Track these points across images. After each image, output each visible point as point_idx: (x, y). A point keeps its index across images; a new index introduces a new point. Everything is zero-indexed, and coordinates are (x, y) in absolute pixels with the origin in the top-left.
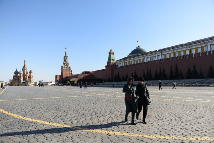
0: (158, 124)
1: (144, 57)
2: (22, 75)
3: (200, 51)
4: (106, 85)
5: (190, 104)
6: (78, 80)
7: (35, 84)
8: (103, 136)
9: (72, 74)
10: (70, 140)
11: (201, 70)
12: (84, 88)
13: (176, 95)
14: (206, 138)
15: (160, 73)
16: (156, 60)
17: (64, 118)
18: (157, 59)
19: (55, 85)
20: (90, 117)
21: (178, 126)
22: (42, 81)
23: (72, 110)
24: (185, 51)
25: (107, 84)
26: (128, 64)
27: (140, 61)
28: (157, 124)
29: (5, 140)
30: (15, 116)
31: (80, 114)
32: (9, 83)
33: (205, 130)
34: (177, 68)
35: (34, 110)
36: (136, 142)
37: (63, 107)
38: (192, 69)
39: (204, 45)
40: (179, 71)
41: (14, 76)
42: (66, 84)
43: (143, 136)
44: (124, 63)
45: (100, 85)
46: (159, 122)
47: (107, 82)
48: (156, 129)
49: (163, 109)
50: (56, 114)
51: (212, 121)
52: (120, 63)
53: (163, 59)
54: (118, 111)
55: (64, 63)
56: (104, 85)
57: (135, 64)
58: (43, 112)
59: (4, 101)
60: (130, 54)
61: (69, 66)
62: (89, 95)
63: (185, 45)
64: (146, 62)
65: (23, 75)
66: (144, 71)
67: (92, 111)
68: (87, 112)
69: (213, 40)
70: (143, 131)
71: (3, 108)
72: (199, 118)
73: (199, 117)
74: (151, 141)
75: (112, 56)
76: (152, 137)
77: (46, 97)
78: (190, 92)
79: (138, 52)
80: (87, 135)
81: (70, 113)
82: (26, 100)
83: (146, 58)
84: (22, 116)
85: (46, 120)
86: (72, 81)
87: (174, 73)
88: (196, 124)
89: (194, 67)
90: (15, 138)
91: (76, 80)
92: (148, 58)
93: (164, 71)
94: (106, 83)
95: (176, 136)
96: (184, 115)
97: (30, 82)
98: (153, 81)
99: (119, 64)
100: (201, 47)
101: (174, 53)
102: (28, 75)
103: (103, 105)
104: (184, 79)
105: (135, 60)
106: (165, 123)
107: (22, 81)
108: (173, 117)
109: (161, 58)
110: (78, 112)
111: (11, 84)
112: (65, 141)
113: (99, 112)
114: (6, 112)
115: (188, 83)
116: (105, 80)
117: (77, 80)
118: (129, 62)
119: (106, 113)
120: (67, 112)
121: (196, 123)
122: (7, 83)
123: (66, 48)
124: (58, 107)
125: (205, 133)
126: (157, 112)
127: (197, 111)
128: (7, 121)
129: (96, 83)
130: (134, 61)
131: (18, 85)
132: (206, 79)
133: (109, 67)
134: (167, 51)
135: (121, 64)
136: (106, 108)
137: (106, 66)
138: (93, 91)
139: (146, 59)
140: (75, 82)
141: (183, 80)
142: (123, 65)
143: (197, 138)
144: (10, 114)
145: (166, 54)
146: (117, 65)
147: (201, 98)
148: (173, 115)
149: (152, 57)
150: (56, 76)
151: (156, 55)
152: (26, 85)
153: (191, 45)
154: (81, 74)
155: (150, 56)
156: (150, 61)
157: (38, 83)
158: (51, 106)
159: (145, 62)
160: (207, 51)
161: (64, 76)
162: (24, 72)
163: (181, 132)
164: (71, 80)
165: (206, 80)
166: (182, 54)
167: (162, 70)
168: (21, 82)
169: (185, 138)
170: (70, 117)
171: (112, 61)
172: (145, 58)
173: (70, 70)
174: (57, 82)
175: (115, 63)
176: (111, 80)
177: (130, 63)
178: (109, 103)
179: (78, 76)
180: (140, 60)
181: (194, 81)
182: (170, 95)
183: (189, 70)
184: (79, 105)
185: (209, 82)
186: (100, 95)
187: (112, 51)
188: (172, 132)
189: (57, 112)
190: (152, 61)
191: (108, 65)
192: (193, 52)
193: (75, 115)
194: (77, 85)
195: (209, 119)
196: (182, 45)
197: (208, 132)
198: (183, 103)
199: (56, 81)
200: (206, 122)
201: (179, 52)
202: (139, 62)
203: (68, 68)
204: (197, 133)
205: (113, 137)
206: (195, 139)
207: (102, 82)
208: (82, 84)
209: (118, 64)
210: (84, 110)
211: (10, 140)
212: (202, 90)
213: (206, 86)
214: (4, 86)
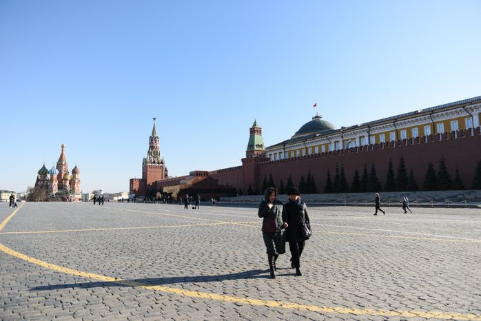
0: (344, 284)
1: (328, 139)
2: (55, 177)
3: (455, 127)
4: (242, 201)
5: (422, 245)
6: (181, 190)
7: (85, 198)
8: (225, 307)
9: (166, 175)
10: (159, 313)
11: (457, 171)
12: (193, 208)
13: (396, 227)
14: (436, 313)
15: (365, 176)
16: (356, 147)
17: (147, 270)
18: (358, 145)
19: (128, 200)
20: (201, 270)
21: (385, 290)
22: (101, 191)
23: (165, 254)
24: (421, 128)
25: (246, 199)
26: (293, 155)
27: (320, 149)
28: (341, 285)
29: (27, 312)
30: (44, 264)
31: (180, 264)
32: (26, 194)
33: (439, 298)
34: (402, 166)
35: (85, 253)
36: (292, 319)
37: (146, 248)
38: (437, 168)
39: (466, 114)
40: (408, 172)
41: (38, 180)
42: (154, 198)
43: (308, 308)
44: (283, 154)
45: (229, 201)
46: (346, 281)
47: (246, 195)
48: (337, 295)
49: (361, 255)
50: (129, 263)
51: (459, 280)
52: (275, 154)
53: (371, 145)
54: (262, 258)
55: (149, 152)
56: (238, 201)
57: (308, 156)
58: (102, 259)
59: (19, 235)
60: (298, 133)
61: (160, 159)
62: (202, 225)
63: (420, 113)
64: (334, 151)
65: (58, 178)
66: (328, 171)
67: (206, 257)
68: (196, 259)
69: (478, 105)
70: (310, 298)
71: (17, 249)
72: (433, 274)
73: (435, 272)
74: (322, 318)
75: (257, 136)
76: (325, 310)
77: (108, 227)
78: (428, 221)
79: (315, 128)
80: (193, 305)
81: (159, 261)
82: (66, 233)
83: (333, 141)
84: (58, 264)
85: (109, 274)
86: (166, 193)
87: (395, 177)
88: (423, 286)
89: (443, 163)
90: (46, 307)
91: (175, 190)
92: (338, 141)
93: (373, 171)
94: (243, 198)
95: (376, 308)
96: (403, 268)
97: (73, 193)
98: (349, 194)
99: (273, 156)
100: (458, 119)
101: (397, 132)
102: (69, 176)
103: (231, 246)
104: (418, 190)
105: (309, 145)
106: (357, 284)
107: (55, 190)
108: (377, 271)
109: (367, 143)
110: (178, 259)
111: (31, 197)
112: (146, 315)
113: (220, 260)
114: (25, 257)
115: (428, 199)
116: (240, 190)
117: (178, 190)
118: (295, 151)
119: (236, 261)
120: (153, 258)
121: (423, 284)
122: (22, 195)
123: (154, 119)
124: (134, 249)
125: (438, 305)
126: (345, 260)
127: (432, 261)
128: (29, 274)
129: (221, 198)
130: (307, 149)
131: (46, 200)
132: (468, 191)
133: (251, 161)
134: (381, 126)
135: (278, 155)
136: (238, 252)
137: (243, 160)
138: (212, 216)
139: (333, 144)
140: (174, 195)
141: (418, 193)
142: (282, 157)
143: (418, 313)
144: (32, 260)
145: (379, 134)
146: (268, 157)
147: (450, 233)
148: (379, 268)
149: (347, 140)
150: (132, 181)
151: (357, 137)
152: (64, 200)
153: (435, 115)
154: (187, 176)
155: (342, 137)
156: (343, 150)
157: (91, 196)
158: (119, 246)
159: (331, 152)
160: (470, 129)
161: (150, 181)
162: (60, 171)
163: (388, 301)
164: (166, 190)
165: (469, 194)
166: (415, 133)
167: (369, 171)
168: (54, 192)
169: (393, 313)
170: (160, 268)
171: (258, 149)
172: (331, 143)
173: (162, 167)
174: (134, 195)
175: (264, 154)
176: (254, 191)
177: (298, 153)
178: (244, 241)
179: (181, 182)
180: (320, 147)
181: (442, 196)
182: (382, 226)
183: (431, 170)
184: (179, 244)
185: (476, 198)
186: (227, 225)
187: (258, 125)
188: (369, 300)
189: (133, 258)
190: (347, 149)
191: (247, 156)
192: (441, 129)
193: (169, 265)
194: (177, 201)
195: (454, 276)
196: (416, 113)
197: (445, 302)
198: (406, 244)
199: (132, 191)
200: (447, 283)
201: (409, 130)
202: (317, 151)
203: (158, 163)
204: (422, 303)
205: (246, 309)
206: (412, 315)
207: (235, 195)
208: (190, 200)
209: (271, 155)
210: (190, 255)
211: (37, 311)
212: (458, 217)
213: (468, 207)
214: (15, 201)
